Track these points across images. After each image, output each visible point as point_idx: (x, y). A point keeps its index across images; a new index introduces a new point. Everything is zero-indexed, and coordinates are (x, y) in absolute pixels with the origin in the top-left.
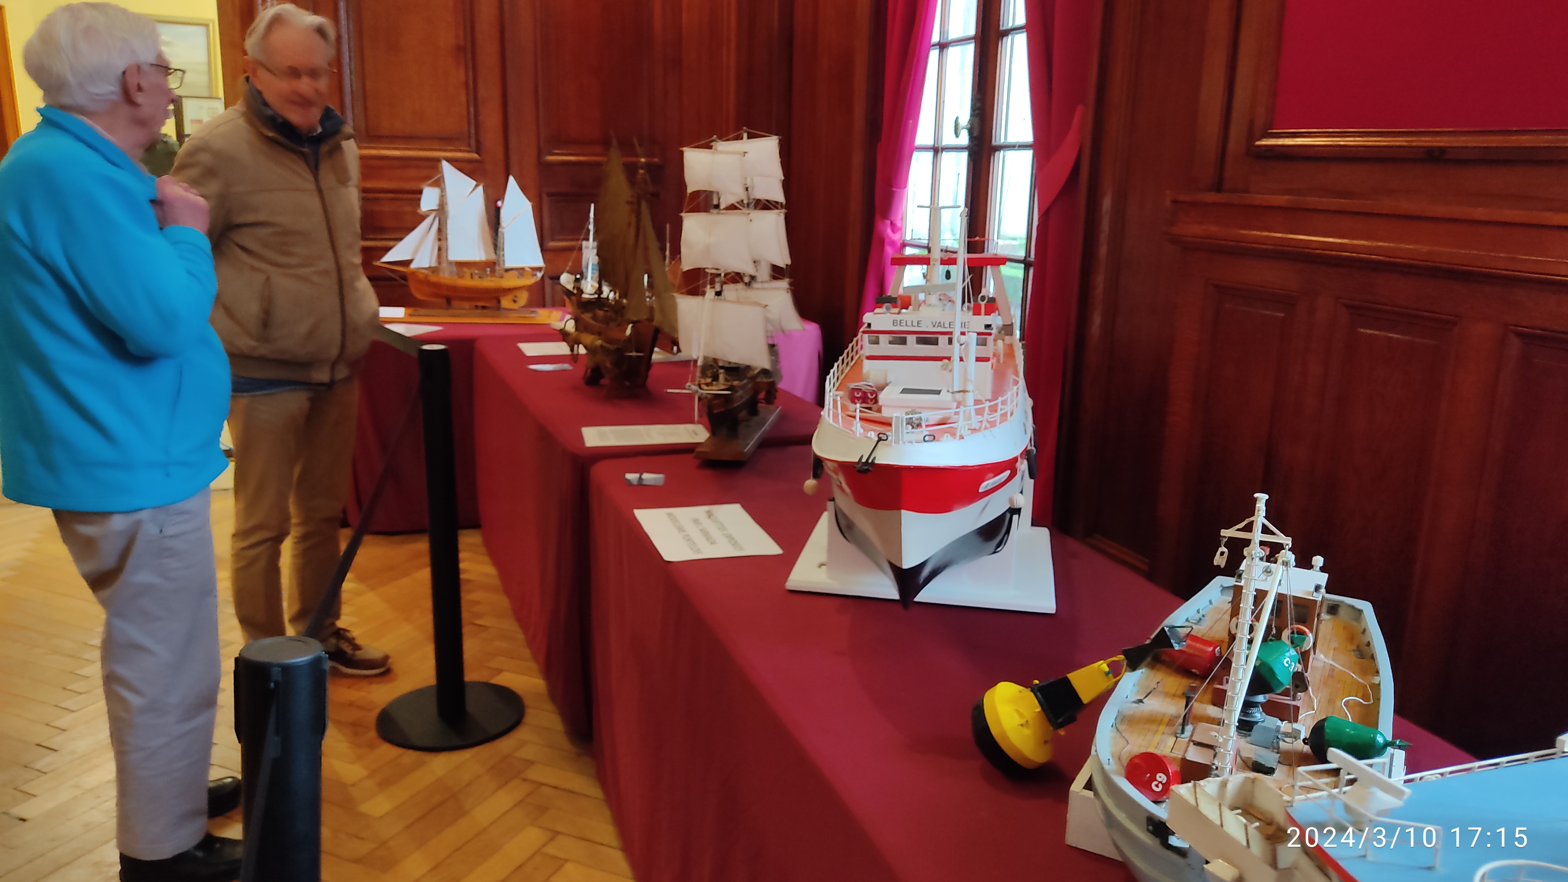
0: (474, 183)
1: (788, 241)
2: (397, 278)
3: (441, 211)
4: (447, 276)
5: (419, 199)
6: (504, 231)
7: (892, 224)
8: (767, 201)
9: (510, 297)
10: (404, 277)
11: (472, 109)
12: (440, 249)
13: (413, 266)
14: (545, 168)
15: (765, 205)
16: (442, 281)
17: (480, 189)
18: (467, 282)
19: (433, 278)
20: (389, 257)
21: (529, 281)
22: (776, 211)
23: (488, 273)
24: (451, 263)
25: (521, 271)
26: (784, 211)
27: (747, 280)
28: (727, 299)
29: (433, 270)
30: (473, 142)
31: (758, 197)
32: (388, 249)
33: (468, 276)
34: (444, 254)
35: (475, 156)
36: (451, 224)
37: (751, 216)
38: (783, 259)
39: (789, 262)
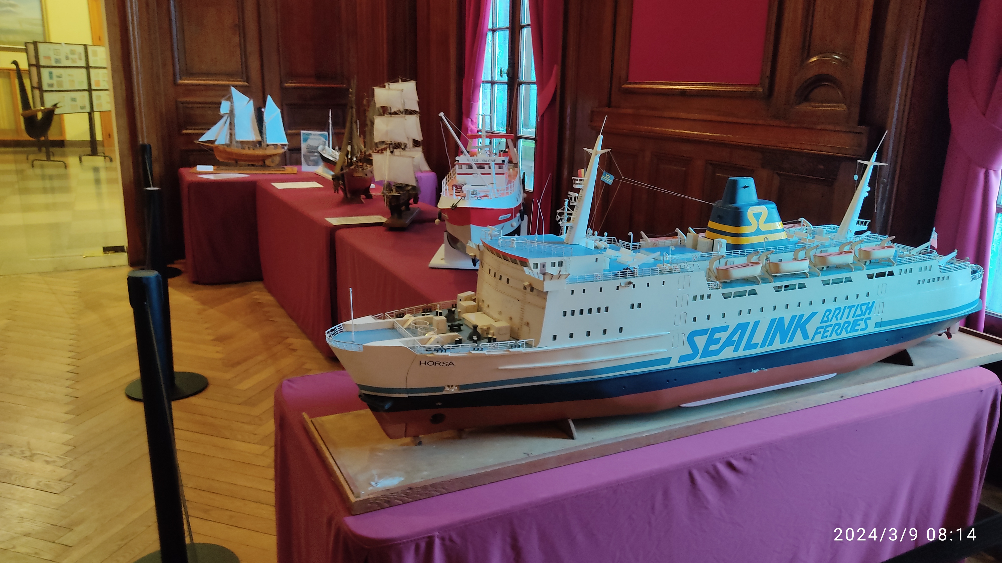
0: (248, 99)
1: (421, 128)
2: (207, 149)
3: (231, 114)
4: (235, 149)
5: (220, 107)
6: (266, 124)
7: (472, 120)
8: (411, 110)
9: (270, 160)
10: (212, 149)
11: (243, 59)
12: (231, 134)
13: (216, 143)
14: (284, 90)
15: (411, 112)
16: (233, 151)
17: (252, 102)
18: (247, 152)
19: (228, 150)
20: (202, 139)
21: (282, 151)
22: (416, 115)
23: (258, 147)
24: (237, 142)
25: (276, 146)
26: (419, 115)
27: (403, 147)
28: (396, 154)
29: (228, 145)
30: (245, 77)
31: (407, 109)
32: (202, 134)
33: (247, 148)
34: (233, 137)
35: (246, 84)
36: (236, 121)
37: (406, 118)
38: (419, 138)
39: (422, 138)
